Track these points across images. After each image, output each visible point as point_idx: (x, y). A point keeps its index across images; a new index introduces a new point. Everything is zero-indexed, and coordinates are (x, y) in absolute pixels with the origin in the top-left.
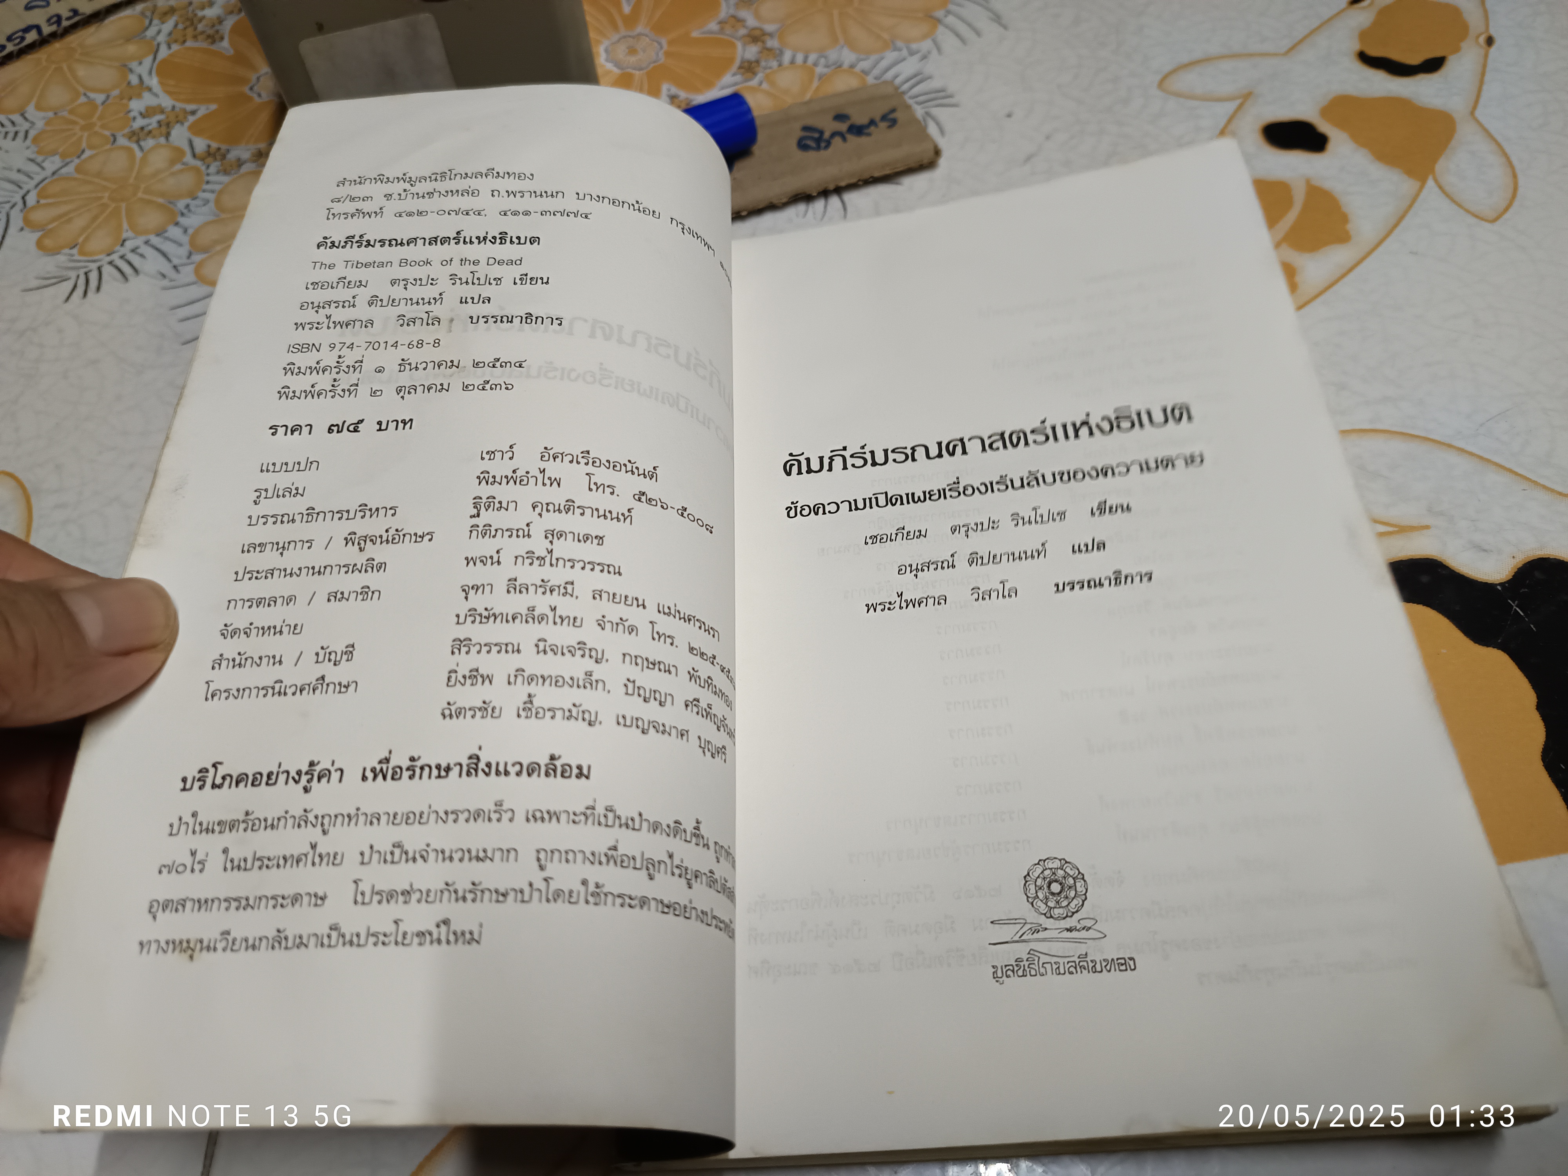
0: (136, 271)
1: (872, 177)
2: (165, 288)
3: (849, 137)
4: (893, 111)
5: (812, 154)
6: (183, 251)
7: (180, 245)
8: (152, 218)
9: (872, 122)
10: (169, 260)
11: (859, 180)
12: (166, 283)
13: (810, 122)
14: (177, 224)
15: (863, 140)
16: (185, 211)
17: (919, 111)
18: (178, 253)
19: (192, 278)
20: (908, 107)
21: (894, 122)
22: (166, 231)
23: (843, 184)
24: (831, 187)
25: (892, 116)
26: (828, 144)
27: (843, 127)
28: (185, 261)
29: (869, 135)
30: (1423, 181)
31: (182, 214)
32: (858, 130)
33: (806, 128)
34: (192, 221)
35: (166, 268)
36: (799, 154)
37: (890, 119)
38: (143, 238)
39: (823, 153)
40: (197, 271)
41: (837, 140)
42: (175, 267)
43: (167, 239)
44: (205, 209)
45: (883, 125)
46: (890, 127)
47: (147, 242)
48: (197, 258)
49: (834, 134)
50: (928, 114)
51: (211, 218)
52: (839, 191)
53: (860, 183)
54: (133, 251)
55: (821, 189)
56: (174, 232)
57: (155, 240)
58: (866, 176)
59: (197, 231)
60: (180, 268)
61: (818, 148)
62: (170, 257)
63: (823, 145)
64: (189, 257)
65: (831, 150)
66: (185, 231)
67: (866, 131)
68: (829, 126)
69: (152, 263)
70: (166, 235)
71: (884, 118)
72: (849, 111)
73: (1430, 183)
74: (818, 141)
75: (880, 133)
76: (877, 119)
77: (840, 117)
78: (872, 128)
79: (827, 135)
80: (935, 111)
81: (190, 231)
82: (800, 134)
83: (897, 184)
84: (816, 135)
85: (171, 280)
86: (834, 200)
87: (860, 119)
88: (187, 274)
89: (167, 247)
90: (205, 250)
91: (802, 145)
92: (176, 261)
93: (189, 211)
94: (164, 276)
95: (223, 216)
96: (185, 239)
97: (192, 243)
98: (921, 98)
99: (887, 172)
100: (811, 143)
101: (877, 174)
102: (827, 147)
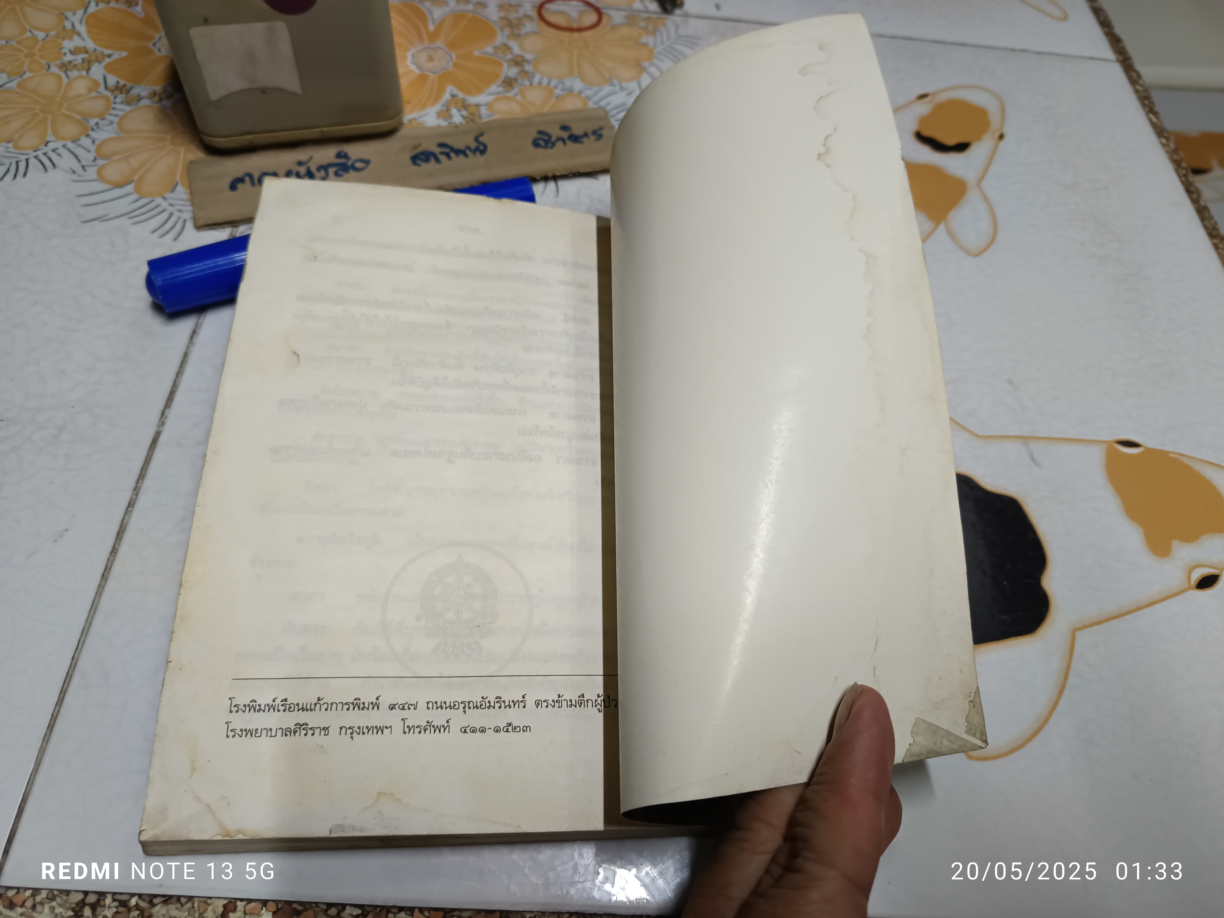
0: (54, 165)
1: (578, 172)
2: (74, 181)
3: (568, 142)
4: (601, 128)
5: (541, 151)
6: (91, 156)
7: (89, 151)
8: (70, 129)
9: (586, 135)
10: (79, 161)
11: (570, 173)
12: (75, 177)
13: (544, 128)
14: (88, 136)
15: (577, 146)
16: (95, 127)
18: (87, 157)
19: (95, 176)
21: (600, 137)
22: (79, 140)
23: (558, 174)
24: (550, 175)
25: (599, 132)
26: (553, 144)
27: (565, 135)
28: (91, 163)
29: (582, 143)
30: (937, 223)
31: (93, 129)
32: (575, 139)
33: (540, 132)
34: (100, 136)
35: (77, 167)
36: (533, 149)
37: (598, 134)
38: (62, 143)
39: (549, 151)
40: (99, 172)
41: (560, 144)
42: (83, 167)
43: (80, 145)
44: (110, 128)
45: (593, 138)
46: (597, 140)
47: (64, 146)
48: (100, 162)
49: (559, 139)
51: (113, 135)
52: (555, 178)
53: (571, 175)
54: (53, 151)
55: (543, 175)
56: (85, 141)
57: (70, 145)
58: (575, 170)
59: (103, 143)
60: (86, 168)
61: (546, 147)
62: (80, 158)
63: (550, 145)
64: (94, 161)
65: (554, 150)
66: (93, 142)
67: (580, 140)
68: (556, 132)
69: (66, 161)
70: (79, 142)
71: (594, 133)
72: (571, 125)
73: (942, 226)
74: (546, 142)
75: (590, 143)
76: (589, 133)
77: (564, 128)
78: (585, 139)
79: (553, 139)
81: (97, 142)
82: (535, 135)
83: (596, 179)
84: (546, 138)
85: (79, 176)
86: (551, 185)
87: (577, 130)
88: (92, 172)
89: (79, 152)
90: (106, 158)
91: (536, 144)
92: (84, 163)
93: (98, 127)
94: (74, 172)
95: (123, 135)
96: (93, 148)
97: (98, 151)
99: (589, 170)
100: (542, 143)
101: (582, 171)
102: (552, 147)
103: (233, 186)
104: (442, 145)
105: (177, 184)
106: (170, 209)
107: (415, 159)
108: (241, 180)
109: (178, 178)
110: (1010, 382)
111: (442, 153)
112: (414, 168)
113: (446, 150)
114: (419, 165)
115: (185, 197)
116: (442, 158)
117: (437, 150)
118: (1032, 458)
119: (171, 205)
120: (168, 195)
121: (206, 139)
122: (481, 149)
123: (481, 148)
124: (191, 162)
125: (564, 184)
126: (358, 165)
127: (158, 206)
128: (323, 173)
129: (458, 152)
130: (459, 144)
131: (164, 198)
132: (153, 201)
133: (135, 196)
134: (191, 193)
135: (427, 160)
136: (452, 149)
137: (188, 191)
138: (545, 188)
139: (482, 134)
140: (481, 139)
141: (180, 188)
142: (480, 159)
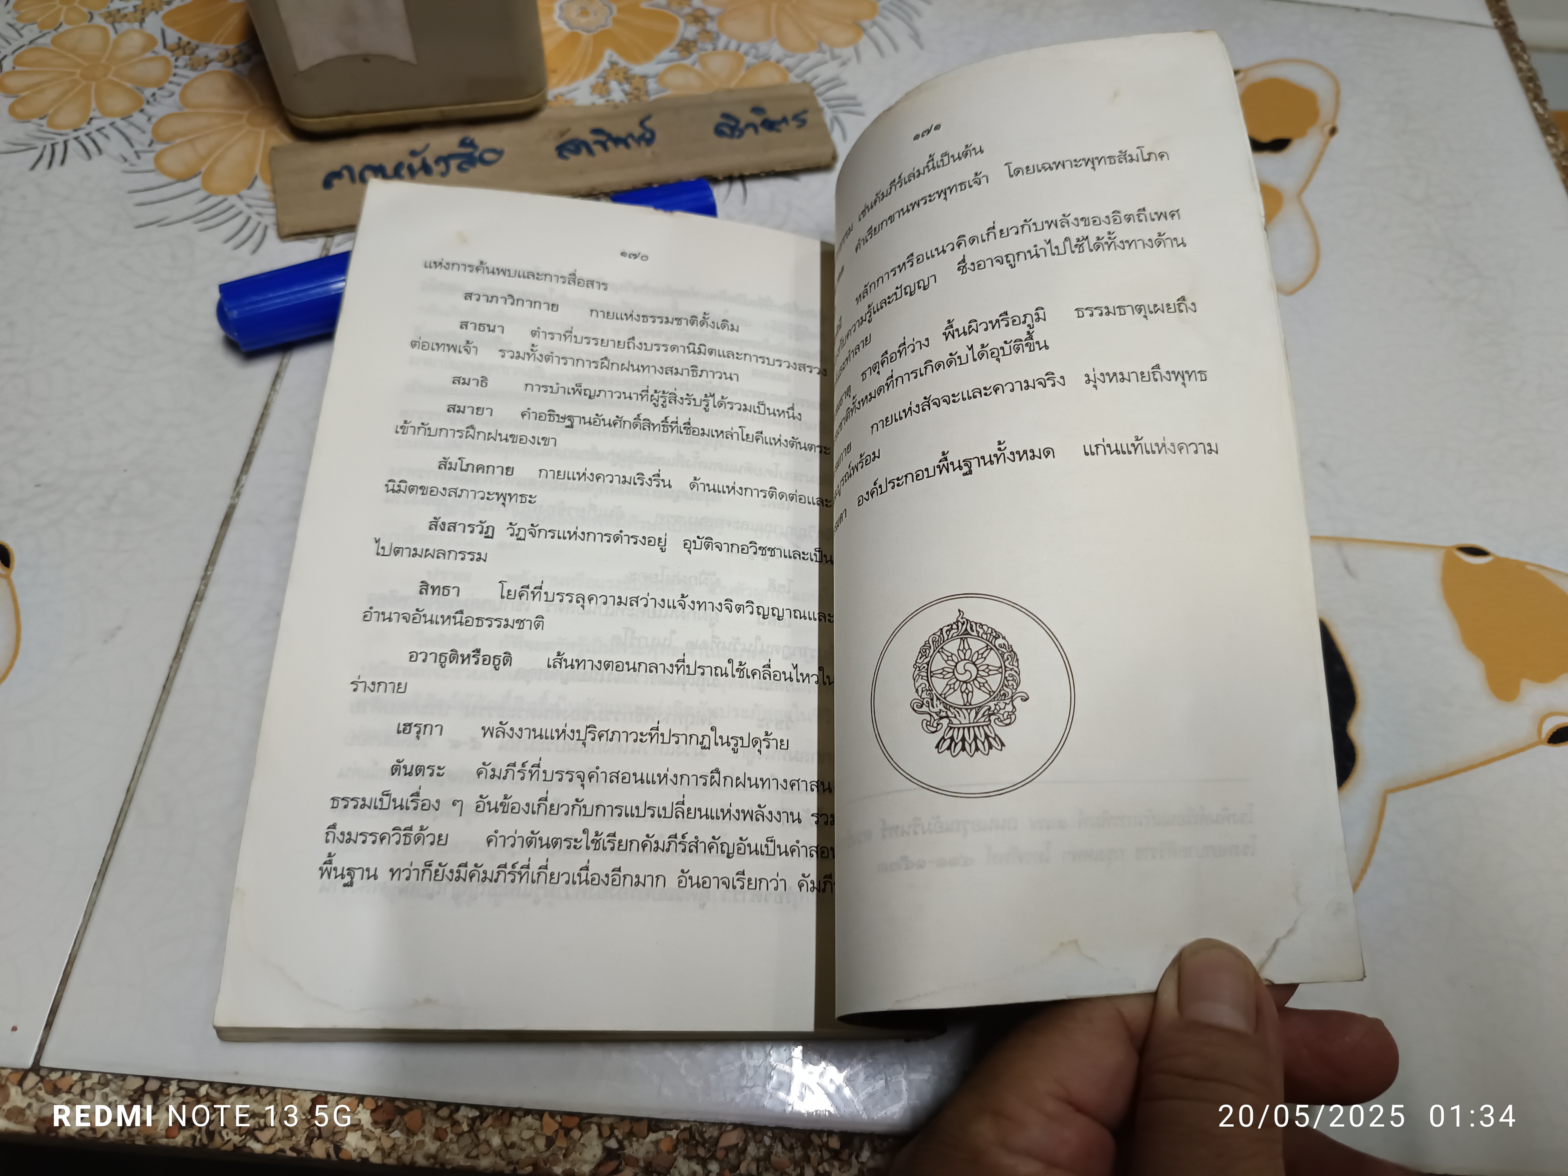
0: (100, 151)
1: (773, 171)
2: (125, 172)
3: (761, 130)
4: (805, 112)
5: (724, 141)
6: (147, 138)
7: (144, 132)
8: (119, 102)
9: (784, 120)
10: (132, 145)
11: (762, 172)
12: (126, 166)
13: (730, 110)
14: (142, 111)
15: (773, 135)
16: (151, 100)
17: (828, 115)
18: (141, 140)
19: (151, 166)
20: (820, 110)
21: (804, 122)
22: (131, 116)
23: (747, 173)
24: (736, 174)
25: (803, 117)
26: (742, 133)
27: (757, 119)
28: (147, 148)
29: (779, 131)
31: (148, 102)
32: (770, 125)
33: (726, 116)
34: (157, 111)
35: (129, 153)
36: (714, 139)
37: (800, 119)
38: (109, 120)
39: (735, 142)
40: (157, 159)
41: (750, 132)
42: (136, 153)
43: (132, 124)
44: (170, 101)
45: (793, 124)
46: (799, 127)
47: (112, 124)
48: (158, 147)
49: (748, 125)
50: (836, 119)
51: (174, 110)
52: (743, 178)
53: (763, 174)
54: (98, 130)
55: (726, 174)
56: (139, 118)
57: (120, 123)
58: (768, 169)
59: (162, 120)
60: (141, 155)
61: (732, 136)
62: (133, 141)
63: (737, 133)
64: (150, 145)
65: (743, 139)
66: (149, 119)
67: (777, 127)
68: (745, 116)
69: (115, 145)
70: (131, 120)
71: (795, 117)
72: (766, 106)
74: (733, 129)
75: (789, 131)
76: (790, 117)
77: (757, 110)
78: (783, 126)
79: (742, 125)
80: (843, 117)
81: (154, 120)
82: (718, 119)
83: (797, 180)
84: (733, 124)
85: (132, 165)
86: (738, 187)
87: (774, 114)
88: (148, 161)
89: (131, 132)
90: (166, 141)
91: (719, 132)
92: (138, 147)
93: (155, 100)
94: (126, 160)
95: (187, 110)
96: (149, 127)
97: (155, 131)
98: (833, 103)
99: (788, 168)
100: (726, 130)
101: (778, 169)
102: (739, 136)
103: (327, 184)
104: (596, 131)
105: (256, 178)
106: (247, 211)
107: (561, 150)
108: (337, 175)
109: (257, 170)
110: (1323, 465)
111: (596, 142)
112: (560, 162)
113: (602, 138)
114: (566, 158)
115: (266, 195)
116: (597, 148)
117: (590, 138)
118: (1347, 567)
119: (249, 206)
120: (244, 192)
121: (294, 119)
122: (648, 139)
123: (648, 135)
124: (274, 149)
125: (754, 186)
126: (488, 156)
127: (232, 207)
128: (442, 166)
129: (617, 141)
130: (618, 131)
131: (240, 196)
132: (225, 200)
133: (202, 194)
134: (274, 191)
135: (577, 151)
136: (609, 137)
137: (269, 187)
138: (729, 191)
139: (648, 117)
140: (648, 124)
141: (259, 184)
142: (647, 152)
